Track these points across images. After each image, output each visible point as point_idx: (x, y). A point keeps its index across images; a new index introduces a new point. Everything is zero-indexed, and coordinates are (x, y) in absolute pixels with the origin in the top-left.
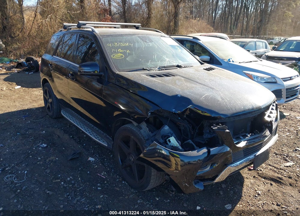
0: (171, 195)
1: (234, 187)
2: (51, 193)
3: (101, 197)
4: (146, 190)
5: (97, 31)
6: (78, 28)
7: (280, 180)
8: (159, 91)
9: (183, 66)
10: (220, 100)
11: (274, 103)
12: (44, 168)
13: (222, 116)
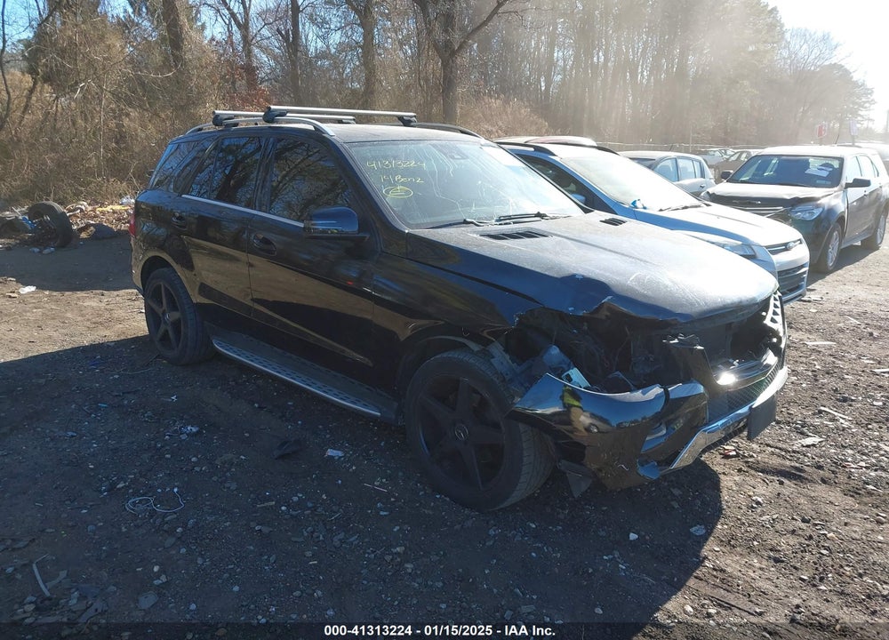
0: (562, 516)
1: (700, 493)
2: (266, 530)
3: (395, 530)
4: (506, 504)
5: (331, 130)
6: (268, 122)
7: (798, 473)
8: (527, 267)
9: (551, 216)
10: (670, 284)
11: (775, 293)
12: (220, 480)
13: (679, 319)
